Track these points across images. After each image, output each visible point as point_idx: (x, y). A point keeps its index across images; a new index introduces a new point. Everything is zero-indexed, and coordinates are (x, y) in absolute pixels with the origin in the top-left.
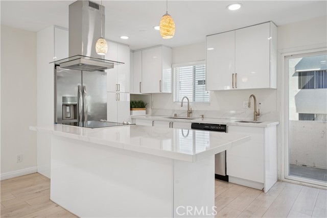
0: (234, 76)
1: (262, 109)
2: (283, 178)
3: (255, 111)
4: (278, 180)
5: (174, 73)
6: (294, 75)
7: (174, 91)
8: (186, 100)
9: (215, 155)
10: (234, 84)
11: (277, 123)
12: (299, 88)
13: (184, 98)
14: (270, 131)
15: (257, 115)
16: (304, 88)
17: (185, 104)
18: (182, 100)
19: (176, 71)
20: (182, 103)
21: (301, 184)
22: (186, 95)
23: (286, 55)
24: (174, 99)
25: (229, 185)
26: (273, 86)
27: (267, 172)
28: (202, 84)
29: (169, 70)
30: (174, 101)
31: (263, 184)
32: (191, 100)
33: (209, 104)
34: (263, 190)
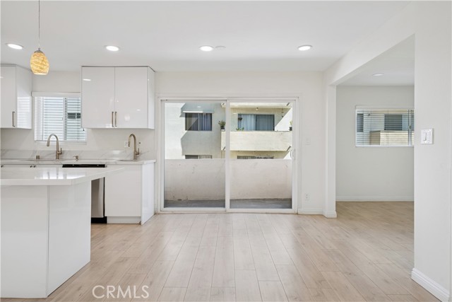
0: (114, 114)
1: (141, 148)
2: (159, 211)
3: (135, 151)
4: (155, 214)
5: (36, 103)
6: (181, 116)
7: (36, 127)
8: (53, 138)
9: (92, 181)
10: (114, 121)
11: (154, 161)
12: (186, 129)
13: (51, 136)
14: (147, 168)
15: (137, 155)
16: (190, 129)
17: (53, 144)
18: (49, 139)
19: (39, 101)
20: (49, 142)
21: (173, 213)
22: (54, 132)
23: (162, 99)
24: (35, 137)
25: (108, 226)
26: (151, 126)
27: (143, 209)
28: (74, 118)
29: (28, 99)
30: (36, 139)
31: (140, 217)
32: (61, 139)
33: (85, 143)
34: (140, 224)
